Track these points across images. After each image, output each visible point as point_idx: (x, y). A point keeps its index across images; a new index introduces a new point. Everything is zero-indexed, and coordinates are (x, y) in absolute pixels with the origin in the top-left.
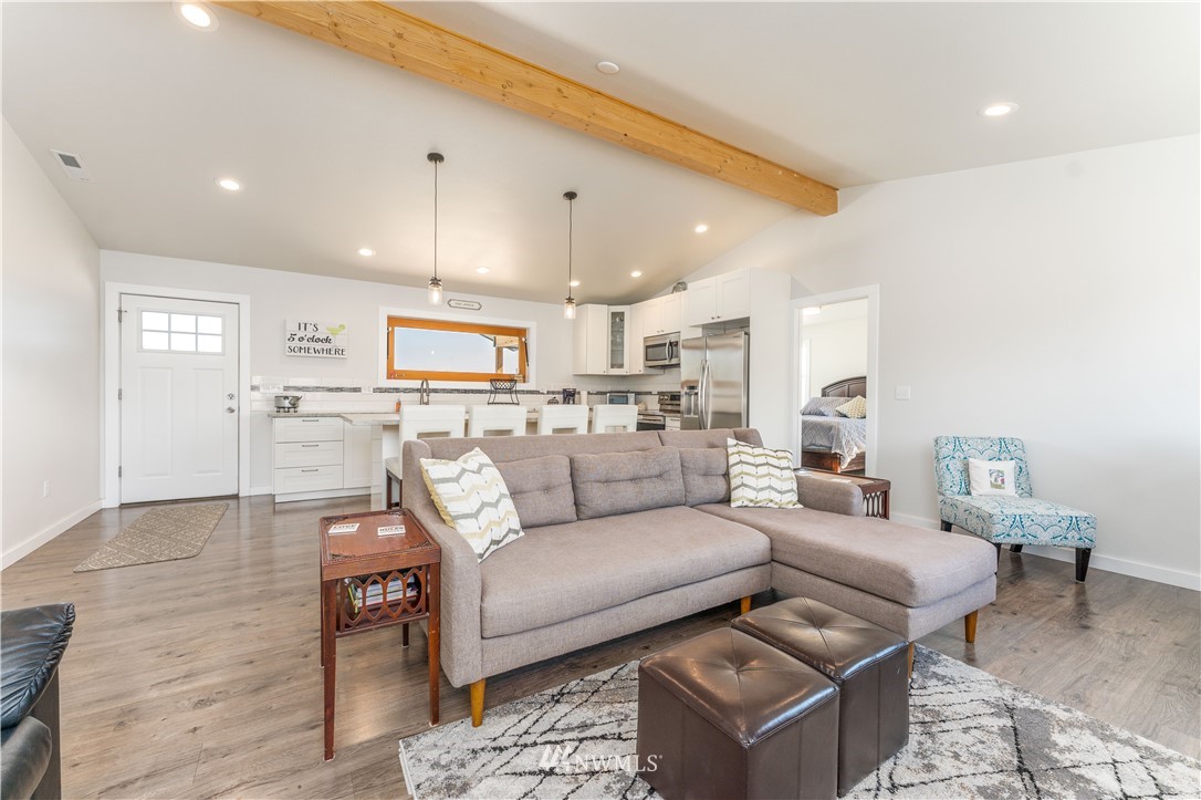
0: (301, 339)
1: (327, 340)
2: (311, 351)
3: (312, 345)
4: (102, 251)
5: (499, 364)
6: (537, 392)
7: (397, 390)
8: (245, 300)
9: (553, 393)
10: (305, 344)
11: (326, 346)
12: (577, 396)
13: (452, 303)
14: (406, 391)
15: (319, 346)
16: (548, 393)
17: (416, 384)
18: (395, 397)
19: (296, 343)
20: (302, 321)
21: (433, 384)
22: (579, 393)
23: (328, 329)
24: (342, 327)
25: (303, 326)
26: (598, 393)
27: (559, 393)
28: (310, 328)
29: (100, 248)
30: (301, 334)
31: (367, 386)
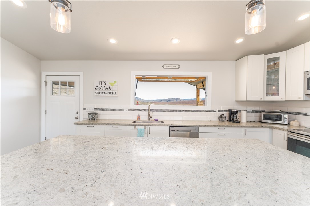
0: (100, 88)
1: (110, 88)
2: (104, 93)
3: (104, 91)
4: (42, 61)
5: (198, 95)
6: (213, 111)
7: (139, 110)
8: (81, 73)
9: (222, 111)
10: (101, 90)
11: (109, 91)
12: (239, 113)
13: (165, 66)
14: (142, 110)
15: (106, 91)
16: (219, 111)
17: (146, 107)
18: (137, 113)
19: (98, 90)
20: (100, 81)
21: (153, 107)
22: (240, 111)
23: (110, 83)
24: (115, 82)
25: (100, 83)
26: (253, 112)
27: (226, 111)
28: (103, 83)
29: (41, 60)
30: (100, 86)
31: (126, 107)
